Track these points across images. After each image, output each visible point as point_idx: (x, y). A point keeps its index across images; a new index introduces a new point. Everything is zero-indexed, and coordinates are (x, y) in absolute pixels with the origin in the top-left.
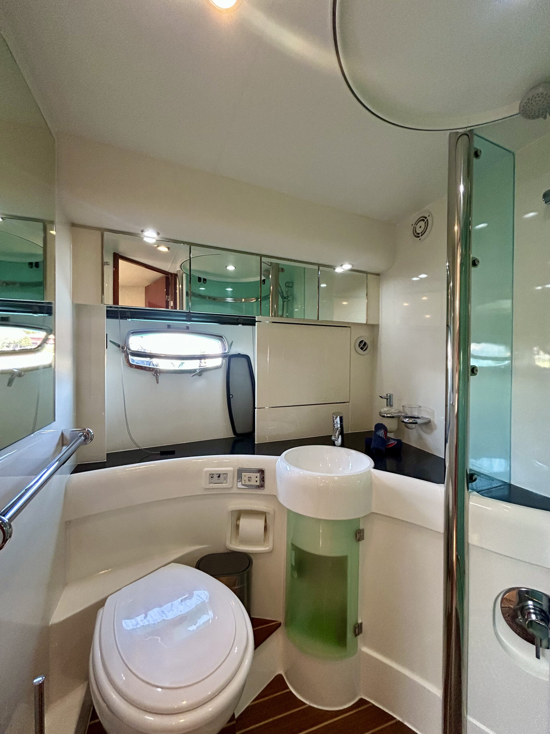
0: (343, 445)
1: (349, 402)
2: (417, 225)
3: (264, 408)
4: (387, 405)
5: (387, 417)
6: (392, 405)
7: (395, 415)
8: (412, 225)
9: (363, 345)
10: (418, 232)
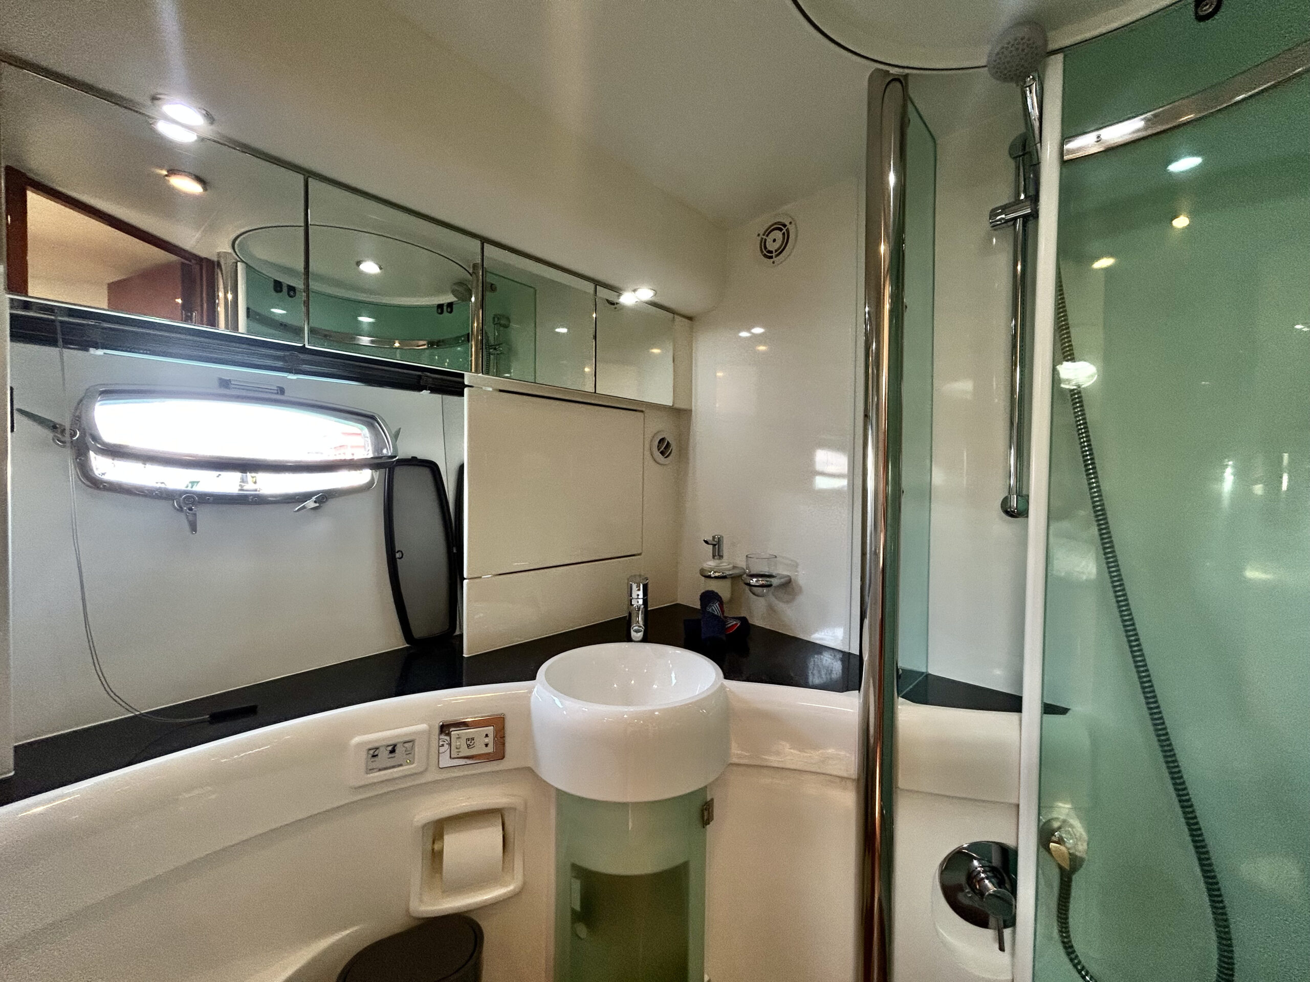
1: (640, 554)
2: (767, 236)
3: (481, 577)
4: (714, 556)
5: (716, 577)
6: (722, 556)
7: (727, 573)
8: (759, 235)
9: (664, 447)
10: (770, 248)
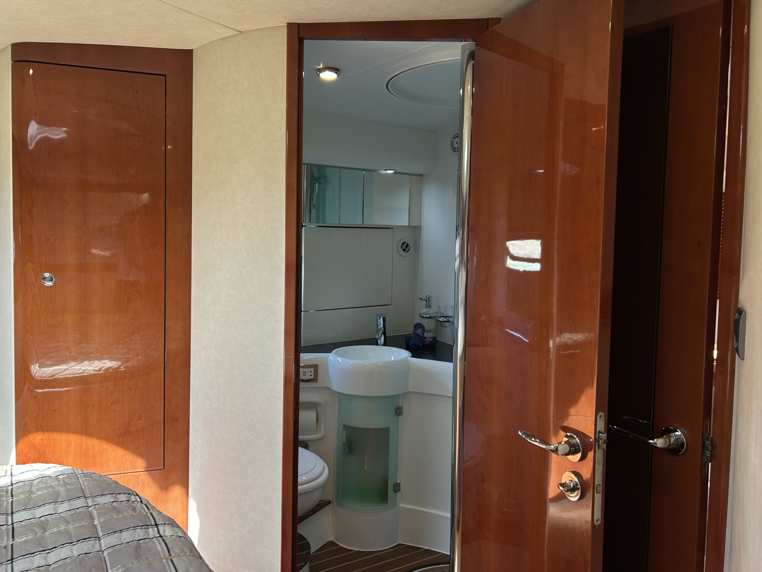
0: (385, 344)
1: (391, 305)
3: (309, 311)
4: (426, 306)
5: (426, 317)
6: (431, 307)
7: (433, 315)
8: (450, 138)
9: (405, 247)
10: (455, 146)
